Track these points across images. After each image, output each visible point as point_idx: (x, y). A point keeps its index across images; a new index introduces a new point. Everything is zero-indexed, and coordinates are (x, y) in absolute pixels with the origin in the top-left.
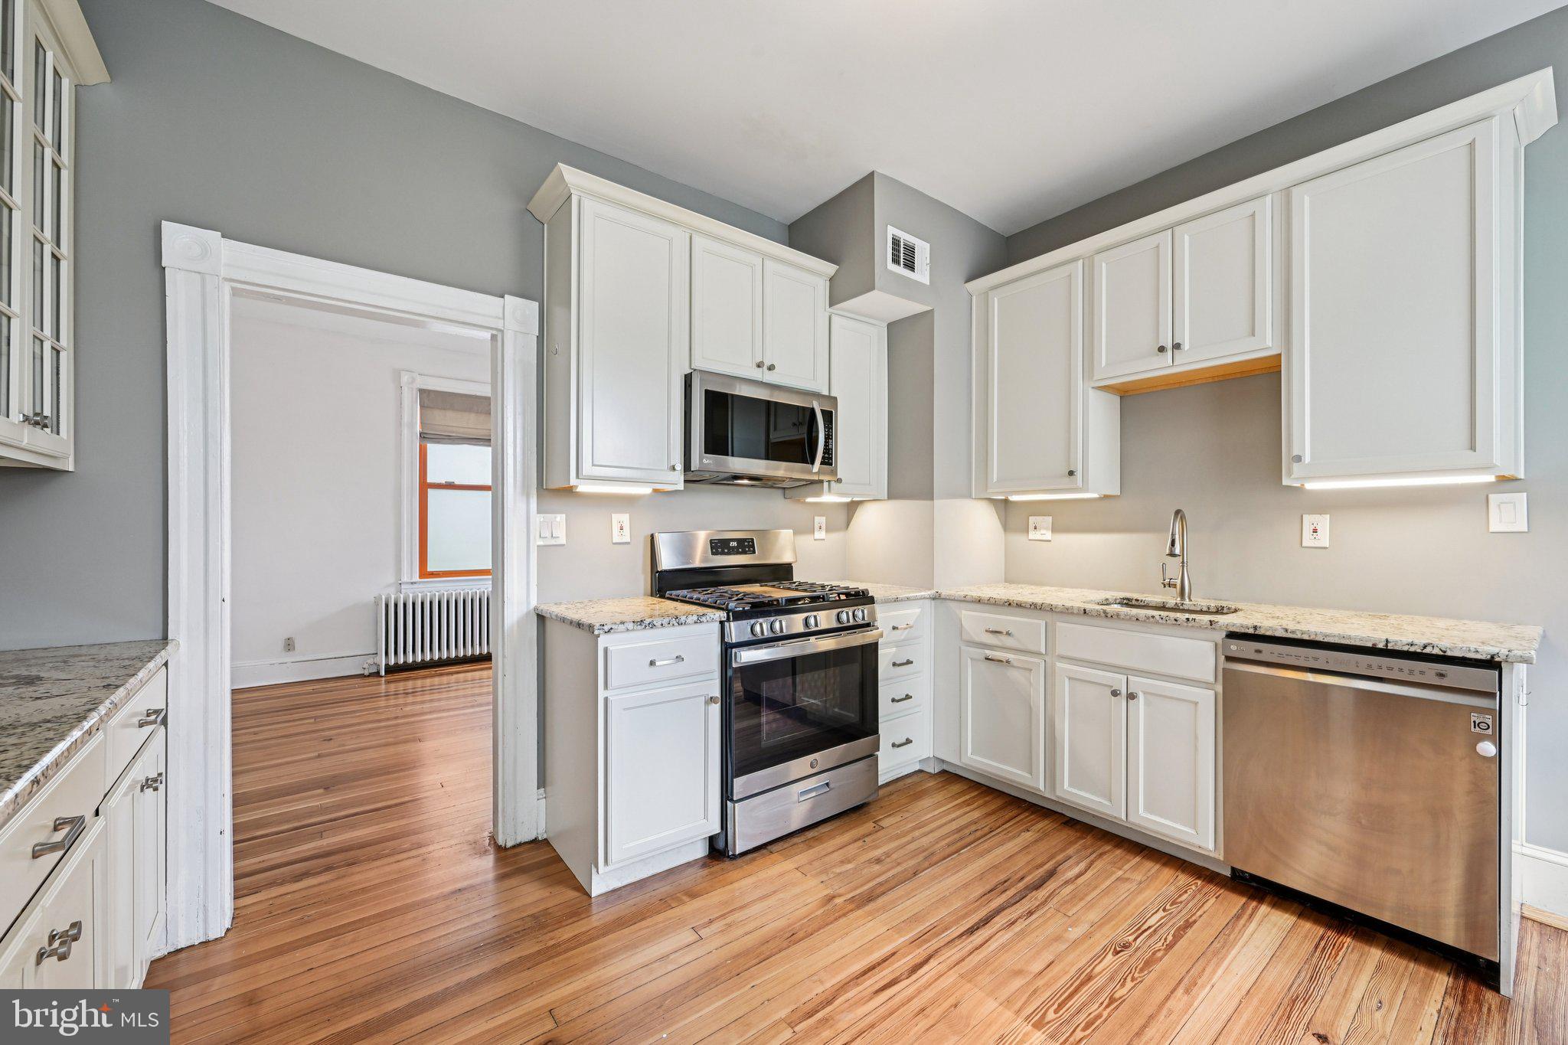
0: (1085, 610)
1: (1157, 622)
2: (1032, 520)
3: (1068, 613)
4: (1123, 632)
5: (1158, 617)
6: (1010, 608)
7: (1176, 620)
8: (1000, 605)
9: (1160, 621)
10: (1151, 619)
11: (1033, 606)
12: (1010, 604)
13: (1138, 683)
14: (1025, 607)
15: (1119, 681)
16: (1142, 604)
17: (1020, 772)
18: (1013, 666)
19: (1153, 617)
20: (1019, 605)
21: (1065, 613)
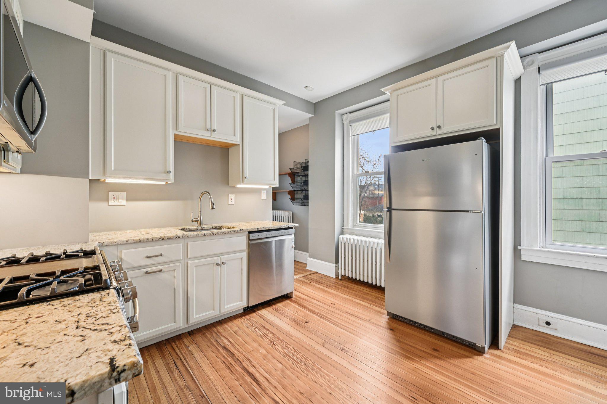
0: (204, 234)
1: (232, 233)
2: (111, 194)
3: (197, 237)
4: (220, 240)
5: (232, 231)
6: (163, 241)
7: (237, 231)
8: (156, 241)
9: (233, 232)
10: (230, 232)
11: (177, 238)
12: (163, 239)
13: (224, 258)
14: (173, 239)
15: (217, 260)
16: (189, 230)
17: (169, 325)
18: (164, 272)
19: (230, 231)
20: (169, 238)
21: (195, 237)
